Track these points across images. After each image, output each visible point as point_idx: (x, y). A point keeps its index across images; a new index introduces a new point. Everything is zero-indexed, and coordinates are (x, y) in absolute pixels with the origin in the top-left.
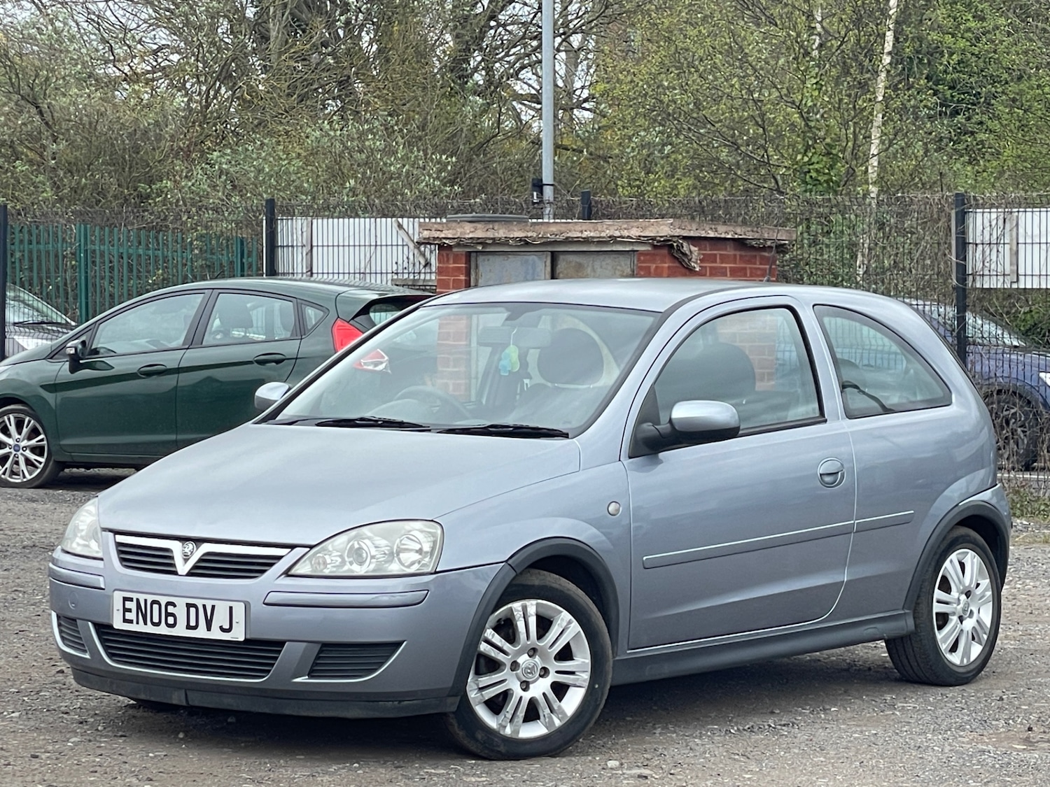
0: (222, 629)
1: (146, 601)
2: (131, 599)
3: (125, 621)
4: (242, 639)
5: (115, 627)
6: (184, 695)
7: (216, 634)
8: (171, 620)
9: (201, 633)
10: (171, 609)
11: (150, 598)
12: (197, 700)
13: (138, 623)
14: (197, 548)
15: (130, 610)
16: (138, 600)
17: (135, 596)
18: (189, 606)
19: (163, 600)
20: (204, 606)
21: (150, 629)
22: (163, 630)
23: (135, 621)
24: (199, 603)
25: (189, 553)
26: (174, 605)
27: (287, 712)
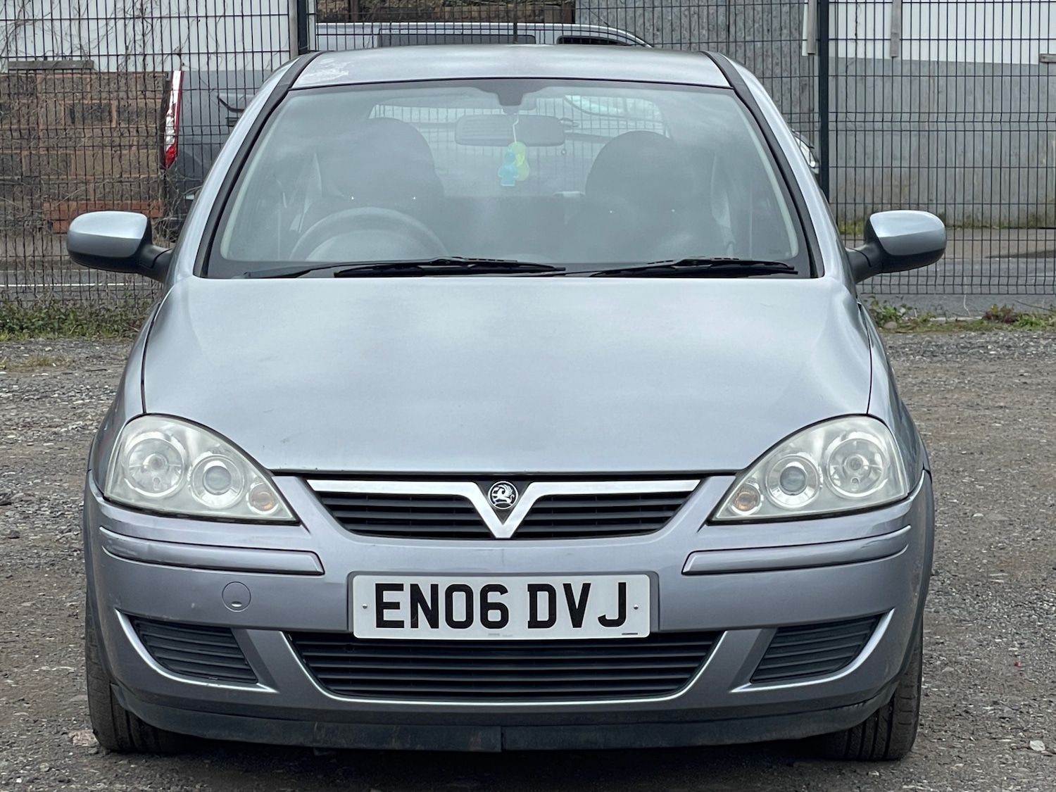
0: (603, 621)
1: (434, 588)
2: (399, 587)
3: (381, 623)
4: (645, 634)
5: (357, 635)
6: (499, 736)
7: (591, 630)
8: (494, 616)
9: (563, 630)
10: (493, 597)
11: (444, 584)
12: (522, 740)
13: (415, 624)
14: (521, 493)
15: (396, 606)
16: (415, 588)
17: (407, 582)
18: (534, 590)
19: (477, 585)
20: (568, 588)
21: (444, 633)
22: (477, 632)
23: (408, 623)
24: (558, 583)
25: (509, 501)
26: (503, 590)
27: (701, 741)
